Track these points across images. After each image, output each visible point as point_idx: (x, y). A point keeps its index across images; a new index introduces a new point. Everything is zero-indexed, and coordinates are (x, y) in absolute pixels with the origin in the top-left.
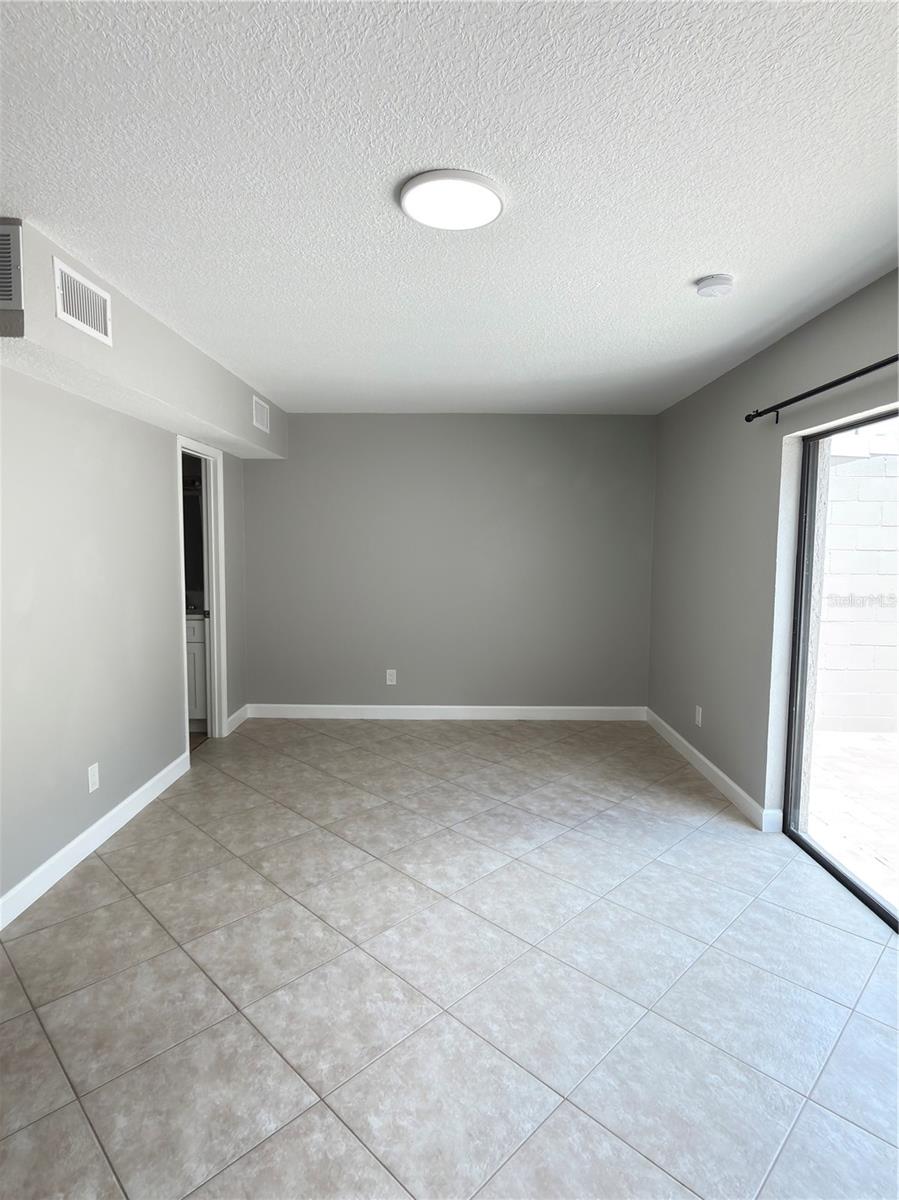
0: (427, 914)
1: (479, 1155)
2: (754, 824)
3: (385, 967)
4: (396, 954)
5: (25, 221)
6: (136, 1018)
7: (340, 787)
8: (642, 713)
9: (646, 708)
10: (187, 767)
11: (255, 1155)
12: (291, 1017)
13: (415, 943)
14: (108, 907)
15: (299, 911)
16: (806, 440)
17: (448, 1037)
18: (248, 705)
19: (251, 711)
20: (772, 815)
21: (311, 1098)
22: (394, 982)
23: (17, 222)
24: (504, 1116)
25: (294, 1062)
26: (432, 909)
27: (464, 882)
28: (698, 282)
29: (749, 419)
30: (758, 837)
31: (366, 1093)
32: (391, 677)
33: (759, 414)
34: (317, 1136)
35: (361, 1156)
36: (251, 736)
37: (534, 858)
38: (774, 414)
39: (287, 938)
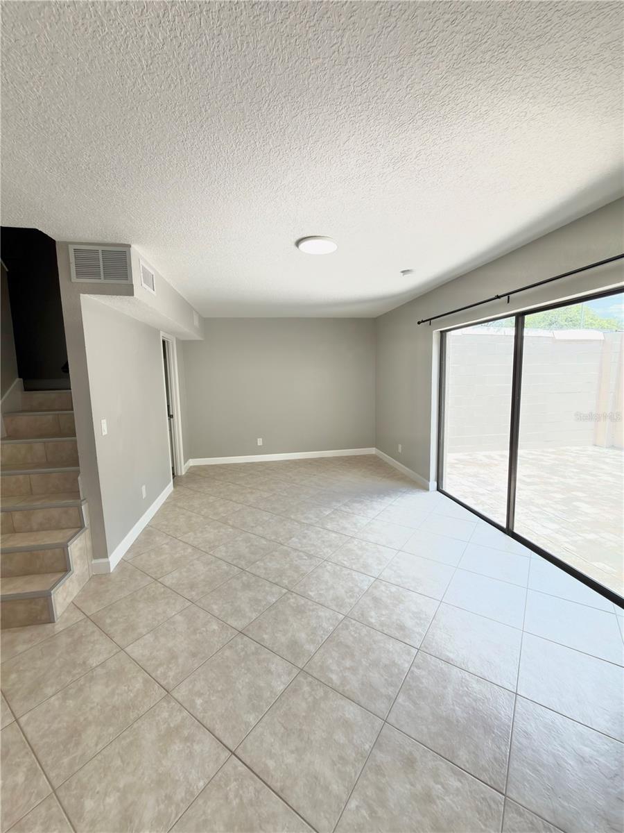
0: (306, 531)
1: (351, 597)
2: (427, 489)
3: (296, 550)
4: (299, 545)
5: (132, 246)
6: (202, 577)
7: (250, 490)
8: (373, 451)
9: (374, 448)
10: (172, 489)
11: (271, 608)
12: (266, 569)
13: (305, 541)
14: (167, 544)
15: (252, 536)
16: (441, 332)
17: (329, 567)
18: (190, 460)
19: (193, 462)
20: (433, 484)
21: (284, 591)
22: (301, 554)
23: (129, 246)
24: (357, 586)
25: (274, 582)
26: (308, 529)
27: (317, 519)
28: (403, 272)
29: (419, 323)
30: (427, 493)
31: (305, 587)
32: (260, 442)
33: (423, 322)
34: (292, 600)
35: (310, 603)
36: (194, 474)
37: (343, 508)
38: (429, 322)
39: (252, 545)
